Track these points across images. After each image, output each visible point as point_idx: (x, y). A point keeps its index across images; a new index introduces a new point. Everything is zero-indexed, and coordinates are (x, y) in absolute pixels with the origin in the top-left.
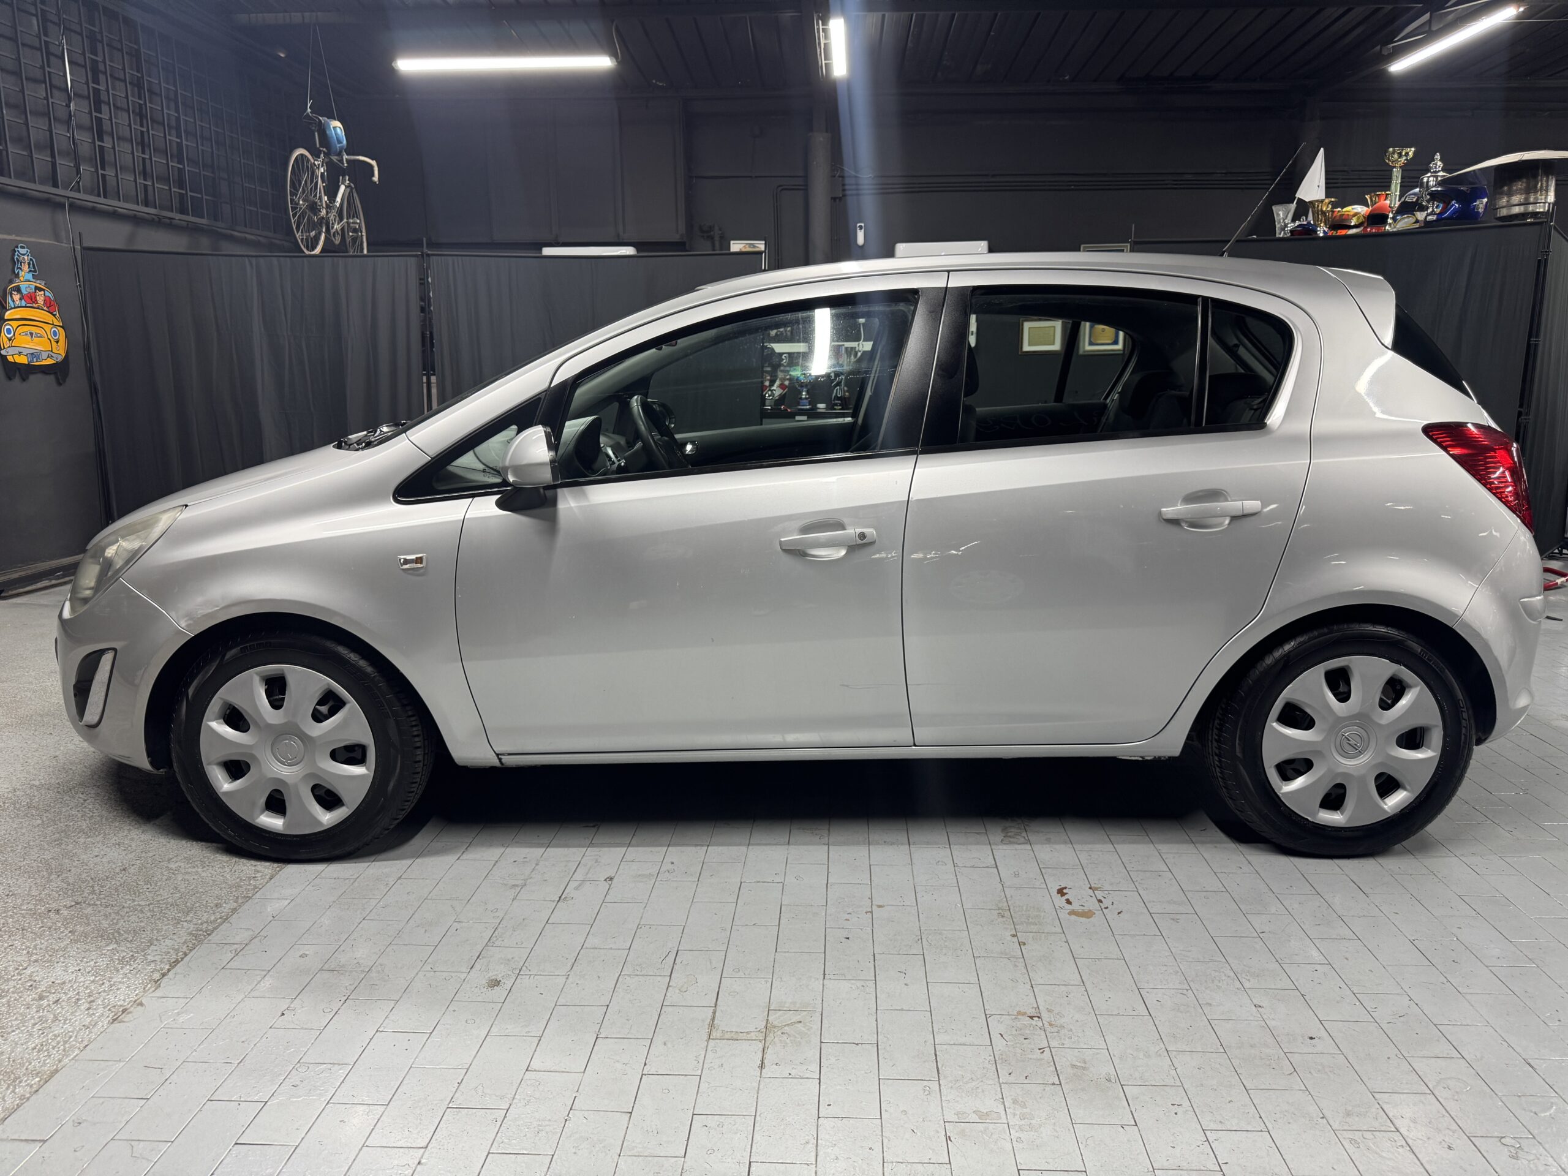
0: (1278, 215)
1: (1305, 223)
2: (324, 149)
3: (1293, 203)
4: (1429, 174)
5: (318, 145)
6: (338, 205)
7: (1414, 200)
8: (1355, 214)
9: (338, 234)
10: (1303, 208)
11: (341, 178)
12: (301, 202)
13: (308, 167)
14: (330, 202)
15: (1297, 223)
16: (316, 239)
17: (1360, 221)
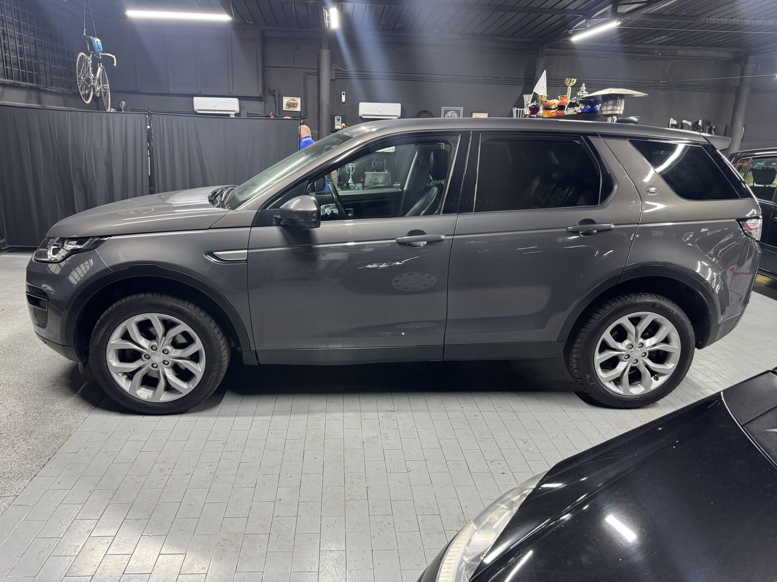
0: (526, 99)
1: (535, 104)
2: (92, 52)
3: (532, 94)
4: (580, 92)
5: (89, 50)
6: (98, 77)
7: (575, 102)
8: (554, 104)
9: (99, 91)
10: (536, 97)
11: (98, 64)
12: (82, 78)
13: (85, 61)
14: (95, 77)
15: (533, 104)
16: (89, 95)
17: (556, 107)
